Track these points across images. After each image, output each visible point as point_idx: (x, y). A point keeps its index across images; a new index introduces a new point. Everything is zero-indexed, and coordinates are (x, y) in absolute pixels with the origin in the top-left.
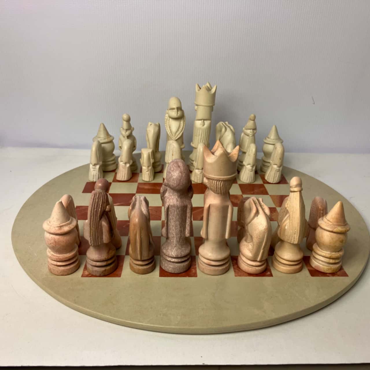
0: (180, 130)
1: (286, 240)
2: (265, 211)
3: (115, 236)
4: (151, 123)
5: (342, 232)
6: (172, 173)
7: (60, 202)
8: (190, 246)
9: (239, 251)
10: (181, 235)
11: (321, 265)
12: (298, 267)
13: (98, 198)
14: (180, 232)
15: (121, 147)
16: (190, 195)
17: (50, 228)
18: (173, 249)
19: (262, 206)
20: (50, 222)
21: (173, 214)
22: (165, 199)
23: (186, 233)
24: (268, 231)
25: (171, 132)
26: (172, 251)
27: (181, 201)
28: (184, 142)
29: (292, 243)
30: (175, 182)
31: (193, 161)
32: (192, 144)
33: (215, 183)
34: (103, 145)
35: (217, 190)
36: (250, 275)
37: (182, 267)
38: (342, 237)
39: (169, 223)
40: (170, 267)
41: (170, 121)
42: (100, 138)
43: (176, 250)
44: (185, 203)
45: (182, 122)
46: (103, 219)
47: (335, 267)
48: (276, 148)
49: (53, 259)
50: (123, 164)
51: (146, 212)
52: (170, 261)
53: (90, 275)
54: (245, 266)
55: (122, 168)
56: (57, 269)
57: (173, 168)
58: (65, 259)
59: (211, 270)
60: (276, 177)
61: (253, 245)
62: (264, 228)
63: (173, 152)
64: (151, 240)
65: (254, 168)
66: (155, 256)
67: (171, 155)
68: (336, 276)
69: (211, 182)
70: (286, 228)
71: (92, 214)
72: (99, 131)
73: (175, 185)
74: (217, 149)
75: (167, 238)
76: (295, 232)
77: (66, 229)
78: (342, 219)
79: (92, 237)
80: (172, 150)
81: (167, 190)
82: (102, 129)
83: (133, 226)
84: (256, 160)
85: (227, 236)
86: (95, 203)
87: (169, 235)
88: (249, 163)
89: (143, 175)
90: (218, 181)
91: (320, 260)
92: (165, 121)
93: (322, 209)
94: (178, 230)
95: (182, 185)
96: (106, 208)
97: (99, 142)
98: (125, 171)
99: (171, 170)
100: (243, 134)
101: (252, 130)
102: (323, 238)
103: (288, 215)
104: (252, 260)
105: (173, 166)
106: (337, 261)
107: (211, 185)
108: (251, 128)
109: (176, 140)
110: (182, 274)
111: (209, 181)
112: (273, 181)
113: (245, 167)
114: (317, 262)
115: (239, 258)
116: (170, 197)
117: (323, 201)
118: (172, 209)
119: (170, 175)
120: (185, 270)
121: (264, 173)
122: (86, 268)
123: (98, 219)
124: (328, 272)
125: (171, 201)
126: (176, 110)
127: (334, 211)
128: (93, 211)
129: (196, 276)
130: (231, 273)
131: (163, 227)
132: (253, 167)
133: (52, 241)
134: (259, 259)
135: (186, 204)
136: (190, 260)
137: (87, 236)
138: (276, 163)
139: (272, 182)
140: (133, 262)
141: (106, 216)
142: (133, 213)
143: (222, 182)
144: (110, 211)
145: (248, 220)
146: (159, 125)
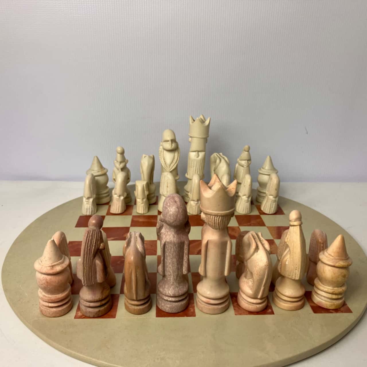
0: (174, 162)
1: (286, 276)
2: (265, 246)
3: (109, 275)
4: (145, 155)
5: (344, 267)
6: (168, 209)
7: (52, 241)
8: (187, 283)
9: (238, 287)
10: (178, 272)
11: (324, 301)
12: (299, 303)
13: (91, 235)
14: (177, 270)
15: (115, 180)
16: (187, 231)
17: (42, 268)
18: (171, 287)
19: (262, 241)
20: (41, 262)
21: (170, 251)
22: (162, 235)
23: (184, 270)
24: (268, 267)
25: (165, 164)
26: (169, 290)
27: (178, 237)
28: (179, 173)
29: (293, 279)
30: (172, 218)
31: (189, 192)
32: (186, 175)
33: (212, 218)
34: (96, 178)
35: (215, 226)
36: (251, 313)
37: (180, 306)
38: (343, 271)
39: (166, 260)
40: (167, 307)
41: (164, 153)
42: (93, 170)
43: (174, 289)
44: (182, 239)
45: (176, 154)
46: (97, 257)
47: (338, 303)
48: (271, 179)
49: (45, 300)
50: (117, 196)
51: (142, 249)
52: (167, 301)
53: (84, 316)
54: (244, 303)
55: (116, 201)
56: (49, 311)
57: (170, 203)
58: (57, 300)
59: (209, 309)
60: (272, 207)
61: (254, 281)
62: (264, 265)
63: (168, 184)
64: (147, 278)
65: (250, 199)
66: (151, 295)
67: (166, 187)
68: (339, 313)
69: (209, 217)
70: (287, 263)
71: (85, 253)
72: (93, 164)
73: (172, 221)
74: (214, 183)
75: (164, 276)
76: (297, 267)
77: (58, 268)
78: (343, 252)
79: (85, 277)
80: (167, 182)
81: (163, 225)
82: (96, 162)
83: (128, 264)
84: (252, 191)
85: (226, 273)
86: (88, 241)
87: (166, 273)
88: (245, 194)
89: (137, 208)
90: (216, 217)
91: (322, 296)
92: (159, 153)
93: (322, 242)
94: (176, 268)
95: (179, 220)
96: (100, 245)
97: (92, 175)
98: (119, 204)
99: (168, 206)
100: (237, 165)
101: (246, 161)
102: (324, 273)
103: (288, 250)
104: (252, 297)
105: (170, 201)
106: (340, 297)
107: (208, 220)
108: (245, 159)
109: (171, 172)
110: (179, 314)
111: (207, 216)
112: (270, 212)
113: (240, 198)
114: (320, 298)
115: (239, 295)
116: (167, 233)
117: (323, 233)
118: (169, 246)
119: (167, 210)
120: (182, 309)
121: (259, 204)
122: (79, 309)
123: (92, 258)
124: (330, 308)
125: (168, 237)
126: (170, 142)
127: (335, 245)
128: (86, 250)
129: (195, 316)
130: (231, 311)
131: (159, 263)
132: (248, 197)
133: (44, 282)
134: (259, 297)
135: (183, 241)
136: (188, 298)
137: (80, 275)
138: (272, 194)
139: (268, 213)
140: (128, 302)
141: (100, 254)
142: (128, 250)
143: (220, 217)
144: (104, 249)
145: (248, 255)
146: (154, 156)
